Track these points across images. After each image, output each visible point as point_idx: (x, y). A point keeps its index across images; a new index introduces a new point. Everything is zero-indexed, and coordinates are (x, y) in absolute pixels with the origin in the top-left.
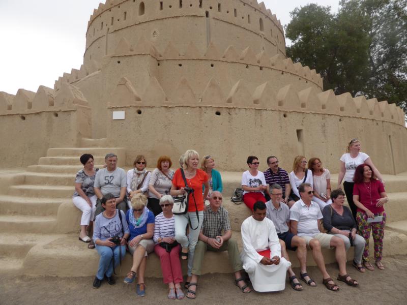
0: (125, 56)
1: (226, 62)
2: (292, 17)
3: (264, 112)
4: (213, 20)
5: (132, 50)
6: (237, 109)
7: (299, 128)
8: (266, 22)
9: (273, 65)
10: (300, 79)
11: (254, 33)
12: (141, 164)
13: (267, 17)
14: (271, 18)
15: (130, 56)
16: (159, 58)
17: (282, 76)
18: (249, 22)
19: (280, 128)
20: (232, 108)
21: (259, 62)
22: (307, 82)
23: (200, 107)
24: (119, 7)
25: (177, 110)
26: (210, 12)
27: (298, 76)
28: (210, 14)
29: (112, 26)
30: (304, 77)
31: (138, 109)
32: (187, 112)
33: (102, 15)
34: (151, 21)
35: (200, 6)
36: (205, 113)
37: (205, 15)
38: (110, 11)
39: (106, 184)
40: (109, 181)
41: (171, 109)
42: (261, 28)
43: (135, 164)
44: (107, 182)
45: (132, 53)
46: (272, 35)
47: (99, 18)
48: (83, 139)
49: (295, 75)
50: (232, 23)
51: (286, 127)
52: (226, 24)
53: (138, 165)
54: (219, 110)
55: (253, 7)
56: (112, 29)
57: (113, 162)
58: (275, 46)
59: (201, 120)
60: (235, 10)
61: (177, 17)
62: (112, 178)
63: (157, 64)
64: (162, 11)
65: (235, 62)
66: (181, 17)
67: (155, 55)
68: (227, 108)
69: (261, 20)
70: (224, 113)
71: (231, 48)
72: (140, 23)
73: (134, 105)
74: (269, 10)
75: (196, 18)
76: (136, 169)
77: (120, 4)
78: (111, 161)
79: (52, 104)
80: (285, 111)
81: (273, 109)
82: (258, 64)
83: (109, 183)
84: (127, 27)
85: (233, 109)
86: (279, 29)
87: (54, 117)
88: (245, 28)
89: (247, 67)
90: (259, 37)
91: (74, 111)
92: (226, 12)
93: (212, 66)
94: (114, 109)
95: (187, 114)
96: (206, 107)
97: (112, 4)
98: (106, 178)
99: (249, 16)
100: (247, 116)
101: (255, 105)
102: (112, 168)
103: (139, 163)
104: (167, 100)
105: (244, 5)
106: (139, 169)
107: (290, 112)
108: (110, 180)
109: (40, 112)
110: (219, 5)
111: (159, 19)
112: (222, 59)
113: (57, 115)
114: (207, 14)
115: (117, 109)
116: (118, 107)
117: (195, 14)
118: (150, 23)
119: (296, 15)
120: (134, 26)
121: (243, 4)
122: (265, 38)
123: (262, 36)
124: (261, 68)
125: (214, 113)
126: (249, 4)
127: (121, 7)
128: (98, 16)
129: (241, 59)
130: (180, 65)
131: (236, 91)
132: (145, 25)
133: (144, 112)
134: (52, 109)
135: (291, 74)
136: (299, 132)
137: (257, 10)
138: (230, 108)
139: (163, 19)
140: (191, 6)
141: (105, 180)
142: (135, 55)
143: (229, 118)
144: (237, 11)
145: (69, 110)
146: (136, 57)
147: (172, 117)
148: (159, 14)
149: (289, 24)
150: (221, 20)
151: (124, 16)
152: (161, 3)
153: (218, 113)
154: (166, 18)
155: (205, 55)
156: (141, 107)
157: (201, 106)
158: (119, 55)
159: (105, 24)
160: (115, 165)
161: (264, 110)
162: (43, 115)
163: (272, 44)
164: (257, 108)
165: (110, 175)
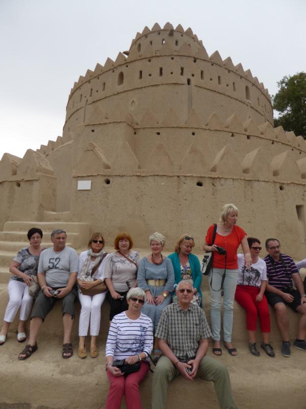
0: (100, 124)
1: (209, 129)
2: (280, 87)
3: (256, 184)
4: (195, 88)
5: (107, 118)
6: (222, 180)
7: (299, 204)
8: (252, 90)
9: (262, 134)
10: (293, 150)
11: (240, 101)
12: (98, 243)
13: (253, 85)
14: (258, 86)
15: (105, 124)
16: (136, 127)
17: (273, 146)
18: (234, 90)
19: (275, 202)
20: (217, 178)
21: (246, 130)
22: (300, 153)
23: (178, 177)
24: (98, 78)
25: (151, 179)
26: (192, 79)
27: (290, 146)
28: (192, 82)
29: (91, 98)
30: (297, 148)
31: (107, 178)
32: (163, 182)
33: (81, 87)
34: (129, 90)
35: (182, 74)
36: (185, 183)
37: (186, 82)
38: (90, 82)
39: (50, 268)
40: (53, 264)
41: (144, 178)
42: (248, 96)
43: (90, 243)
44: (51, 265)
45: (107, 121)
46: (259, 103)
47: (78, 90)
48: (45, 212)
49: (287, 145)
50: (215, 91)
51: (283, 202)
52: (210, 91)
53: (94, 245)
54: (201, 180)
55: (239, 75)
56: (90, 100)
57: (61, 240)
58: (263, 115)
59: (179, 192)
60: (219, 77)
61: (156, 85)
62: (58, 260)
63: (134, 133)
64: (141, 80)
65: (219, 130)
66: (161, 86)
67: (132, 123)
68: (211, 178)
69: (247, 88)
70: (207, 183)
71: (215, 115)
72: (118, 93)
73: (102, 174)
74: (256, 78)
75: (177, 86)
76: (91, 250)
77: (99, 75)
78: (59, 238)
79: (15, 173)
80: (282, 182)
81: (266, 180)
82: (245, 133)
83: (55, 267)
84: (105, 98)
85: (218, 180)
86: (267, 98)
87: (16, 187)
88: (229, 96)
89: (232, 136)
90: (245, 105)
91: (37, 180)
92: (209, 80)
93: (193, 134)
94: (79, 178)
95: (163, 184)
96: (185, 176)
97: (91, 76)
98: (52, 261)
99: (234, 83)
100: (235, 187)
101: (245, 174)
102: (59, 248)
103: (96, 242)
104: (139, 167)
105: (229, 72)
106: (94, 251)
107: (288, 184)
108: (55, 263)
109: (3, 182)
110: (202, 72)
111: (138, 88)
112: (204, 127)
113: (19, 185)
114: (189, 82)
115: (82, 178)
116: (84, 175)
117: (176, 82)
118: (129, 93)
119: (284, 85)
120: (113, 97)
121: (227, 71)
122: (251, 107)
123: (248, 105)
124: (248, 137)
125: (196, 184)
126: (235, 71)
127: (100, 78)
128: (77, 89)
129: (226, 128)
130: (158, 134)
131: (222, 159)
132: (123, 94)
133: (113, 182)
134: (15, 178)
135: (282, 144)
136: (299, 208)
137: (243, 77)
138: (214, 178)
139: (142, 88)
140: (172, 73)
141: (50, 263)
142: (110, 123)
143: (213, 189)
144: (221, 78)
145: (31, 179)
146: (111, 125)
147: (145, 188)
148: (138, 83)
149: (277, 95)
150: (204, 88)
151: (102, 87)
152: (141, 72)
153: (200, 184)
154: (145, 87)
155: (186, 123)
156: (109, 176)
157: (180, 175)
158: (94, 124)
159: (83, 96)
160: (64, 243)
161: (255, 181)
162: (6, 185)
163: (259, 113)
164: (247, 179)
165: (56, 256)
